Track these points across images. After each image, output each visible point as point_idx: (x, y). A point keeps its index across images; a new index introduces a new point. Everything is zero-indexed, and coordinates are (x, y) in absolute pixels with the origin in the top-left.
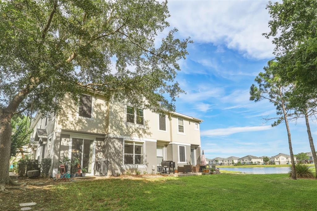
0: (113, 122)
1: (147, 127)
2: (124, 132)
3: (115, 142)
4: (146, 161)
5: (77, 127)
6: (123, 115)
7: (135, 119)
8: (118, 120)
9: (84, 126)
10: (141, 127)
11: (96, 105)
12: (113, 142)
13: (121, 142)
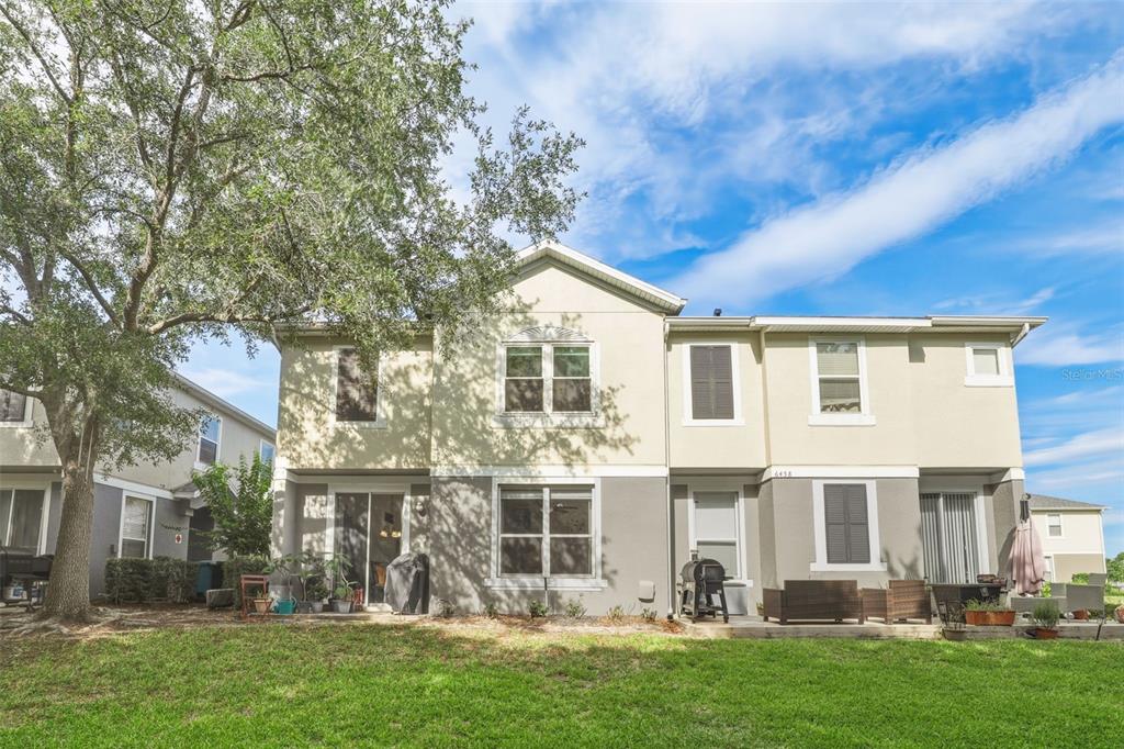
0: (449, 421)
1: (608, 417)
2: (495, 451)
3: (457, 494)
4: (603, 563)
5: (332, 456)
6: (488, 389)
7: (548, 395)
8: (469, 412)
9: (354, 451)
10: (576, 422)
11: (392, 374)
12: (449, 494)
13: (481, 493)
